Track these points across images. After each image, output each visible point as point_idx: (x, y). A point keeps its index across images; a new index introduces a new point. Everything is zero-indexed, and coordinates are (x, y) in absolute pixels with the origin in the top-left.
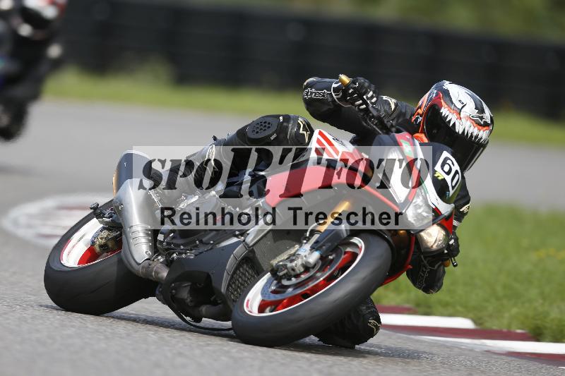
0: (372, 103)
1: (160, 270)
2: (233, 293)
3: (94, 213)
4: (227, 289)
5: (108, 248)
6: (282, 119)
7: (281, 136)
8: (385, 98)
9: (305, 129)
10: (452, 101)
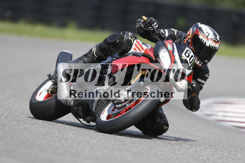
0: (156, 28)
1: (71, 102)
2: (98, 111)
3: (49, 78)
4: (96, 109)
5: (54, 93)
6: (121, 33)
7: (122, 40)
8: (172, 29)
9: (131, 37)
10: (204, 33)
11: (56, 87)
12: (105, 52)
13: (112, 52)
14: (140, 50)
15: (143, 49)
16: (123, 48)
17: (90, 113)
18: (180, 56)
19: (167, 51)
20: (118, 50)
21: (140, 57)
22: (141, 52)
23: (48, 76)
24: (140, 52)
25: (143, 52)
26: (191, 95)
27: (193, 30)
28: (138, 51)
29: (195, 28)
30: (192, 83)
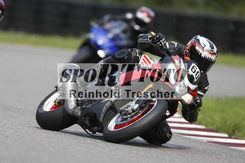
1: (78, 113)
2: (105, 122)
4: (103, 120)
5: (61, 104)
6: (129, 50)
8: (173, 42)
9: (139, 54)
10: (200, 44)
17: (98, 123)
23: (55, 87)
30: (197, 99)
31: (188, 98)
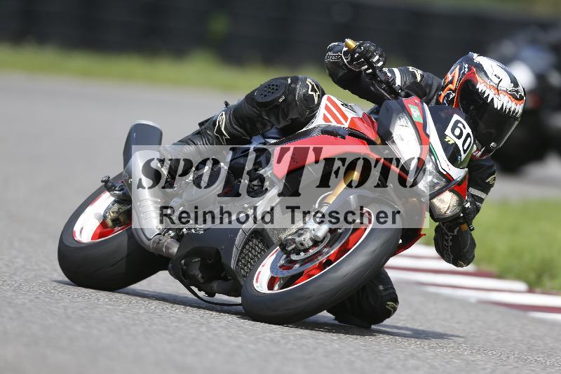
1: (170, 246)
2: (243, 269)
3: (105, 186)
4: (237, 265)
5: (120, 222)
6: (289, 81)
7: (290, 98)
8: (411, 69)
9: (313, 90)
10: (488, 77)
11: (125, 208)
12: (248, 126)
13: (264, 125)
14: (338, 121)
15: (346, 118)
16: (293, 115)
17: (224, 273)
18: (442, 136)
19: (410, 124)
20: (281, 119)
21: (344, 138)
22: (343, 126)
23: (102, 181)
24: (339, 125)
25: (346, 125)
26: (458, 228)
27: (460, 69)
28: (334, 123)
29: (466, 66)
31: (446, 201)
